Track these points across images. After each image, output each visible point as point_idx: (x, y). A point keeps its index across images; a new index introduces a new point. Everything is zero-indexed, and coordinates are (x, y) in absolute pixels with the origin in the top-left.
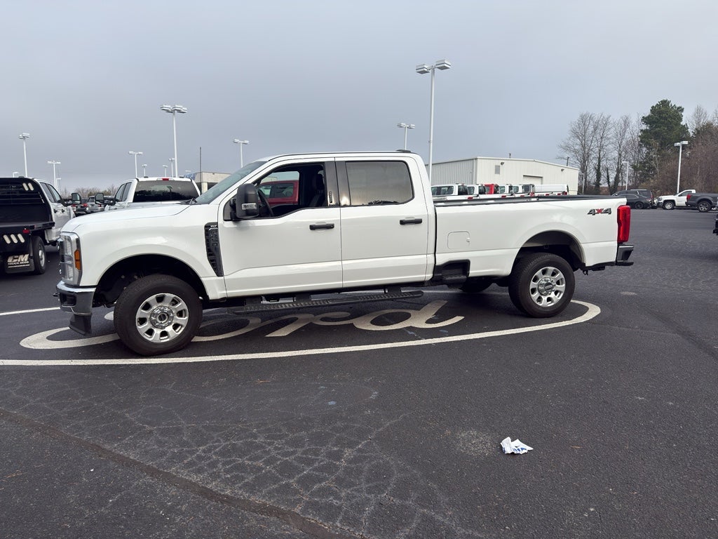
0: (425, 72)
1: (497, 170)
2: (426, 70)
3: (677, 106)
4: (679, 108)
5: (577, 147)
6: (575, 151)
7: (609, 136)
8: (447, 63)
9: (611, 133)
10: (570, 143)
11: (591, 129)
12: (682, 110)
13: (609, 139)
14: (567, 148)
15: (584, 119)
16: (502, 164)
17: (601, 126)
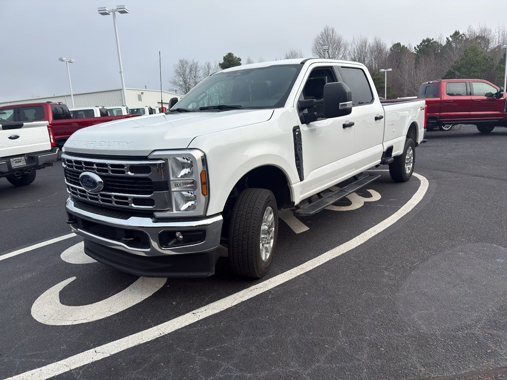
0: (106, 14)
1: (140, 99)
2: (107, 12)
3: (238, 57)
4: (238, 59)
5: (181, 83)
6: (180, 86)
7: (200, 76)
8: (127, 9)
9: (201, 73)
10: (176, 79)
11: (188, 70)
12: (240, 60)
13: (200, 77)
14: (175, 83)
15: (183, 64)
16: (142, 93)
17: (194, 68)
